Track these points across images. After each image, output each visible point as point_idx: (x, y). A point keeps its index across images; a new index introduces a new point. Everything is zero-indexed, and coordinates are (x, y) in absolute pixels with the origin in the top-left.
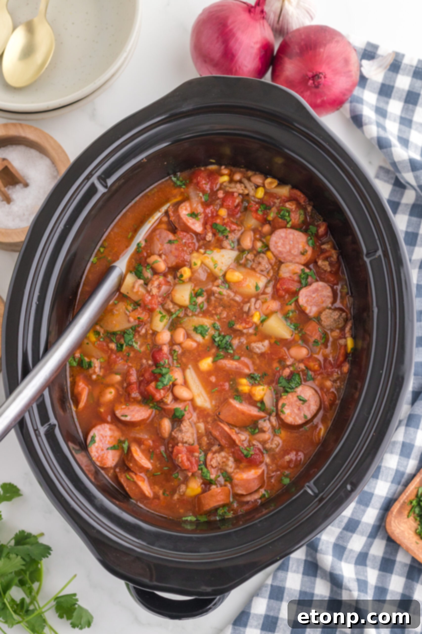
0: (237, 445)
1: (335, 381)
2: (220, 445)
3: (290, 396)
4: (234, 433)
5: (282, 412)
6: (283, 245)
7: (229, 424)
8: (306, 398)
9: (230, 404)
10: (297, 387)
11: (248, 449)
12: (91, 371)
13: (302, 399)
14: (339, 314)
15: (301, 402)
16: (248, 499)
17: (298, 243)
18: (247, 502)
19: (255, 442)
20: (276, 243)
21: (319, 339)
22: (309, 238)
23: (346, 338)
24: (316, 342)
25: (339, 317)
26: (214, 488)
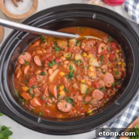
0: (43, 94)
1: (77, 113)
2: (41, 90)
3: (65, 102)
4: (46, 92)
5: (60, 102)
6: (108, 77)
7: (48, 90)
8: (67, 107)
9: (54, 86)
10: (69, 103)
11: (44, 98)
12: (43, 43)
15: (65, 106)
17: (111, 81)
18: (29, 106)
19: (47, 99)
20: (107, 75)
22: (114, 84)
23: (91, 110)
24: (85, 102)
25: (96, 104)
26: (28, 94)
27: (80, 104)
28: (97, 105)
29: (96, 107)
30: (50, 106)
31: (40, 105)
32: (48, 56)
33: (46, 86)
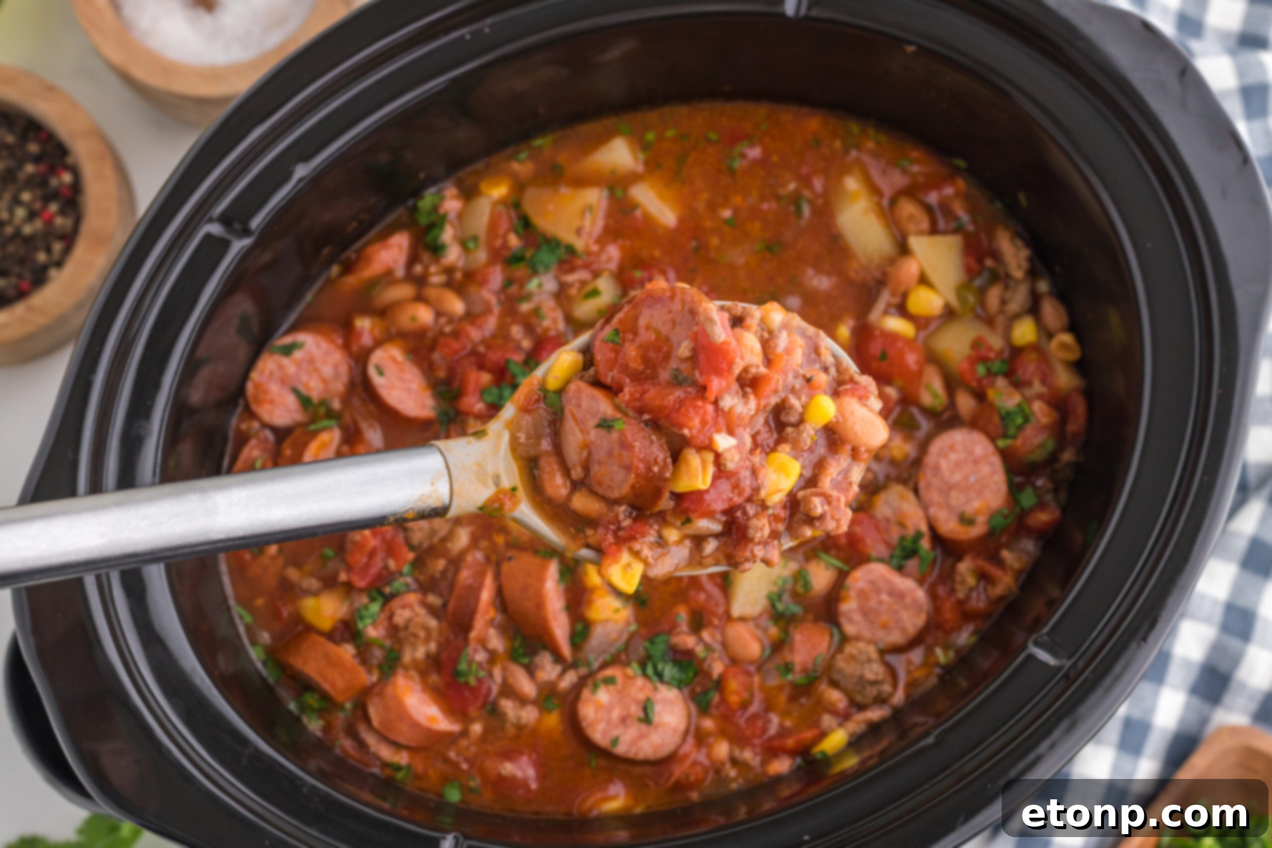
0: (466, 640)
1: (734, 761)
2: (445, 605)
3: (640, 681)
4: (487, 617)
5: (595, 687)
6: (958, 465)
7: (500, 592)
8: (656, 719)
9: (544, 569)
10: (668, 684)
11: (474, 667)
13: (649, 711)
14: (881, 676)
15: (641, 714)
16: (370, 739)
17: (979, 493)
18: (362, 745)
19: (497, 673)
20: (952, 448)
21: (798, 668)
22: (1006, 512)
23: (840, 725)
24: (788, 668)
25: (875, 683)
26: (348, 651)
27: (749, 688)
28: (887, 688)
29: (880, 700)
30: (520, 727)
31: (443, 724)
32: (475, 334)
33: (481, 575)
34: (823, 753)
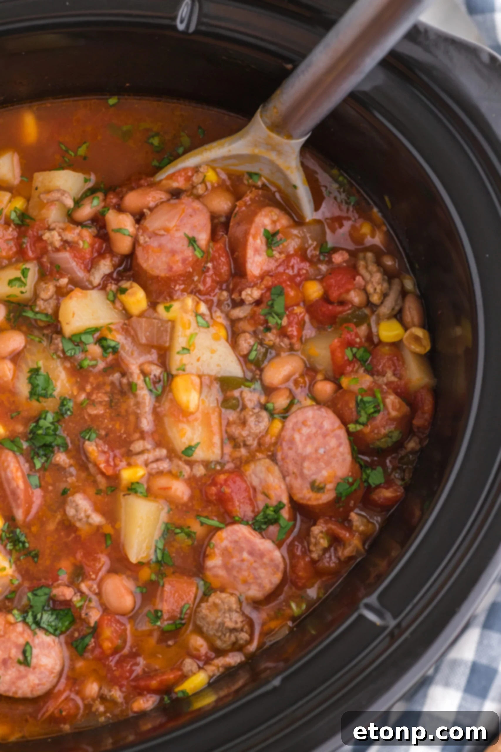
1: (102, 698)
3: (20, 627)
6: (309, 438)
8: (34, 662)
10: (46, 631)
13: (28, 654)
14: (239, 625)
15: (20, 657)
17: (328, 464)
20: (304, 423)
21: (166, 616)
22: (351, 479)
23: (200, 668)
24: (157, 615)
25: (233, 630)
27: (122, 636)
28: (244, 636)
29: (236, 647)
34: (183, 692)
